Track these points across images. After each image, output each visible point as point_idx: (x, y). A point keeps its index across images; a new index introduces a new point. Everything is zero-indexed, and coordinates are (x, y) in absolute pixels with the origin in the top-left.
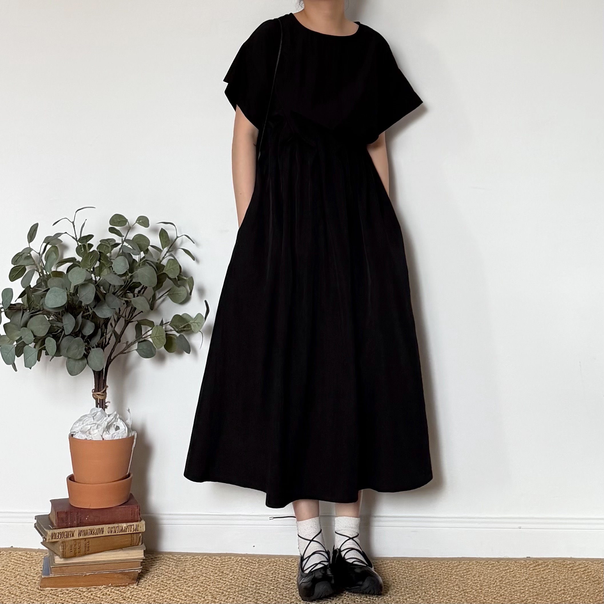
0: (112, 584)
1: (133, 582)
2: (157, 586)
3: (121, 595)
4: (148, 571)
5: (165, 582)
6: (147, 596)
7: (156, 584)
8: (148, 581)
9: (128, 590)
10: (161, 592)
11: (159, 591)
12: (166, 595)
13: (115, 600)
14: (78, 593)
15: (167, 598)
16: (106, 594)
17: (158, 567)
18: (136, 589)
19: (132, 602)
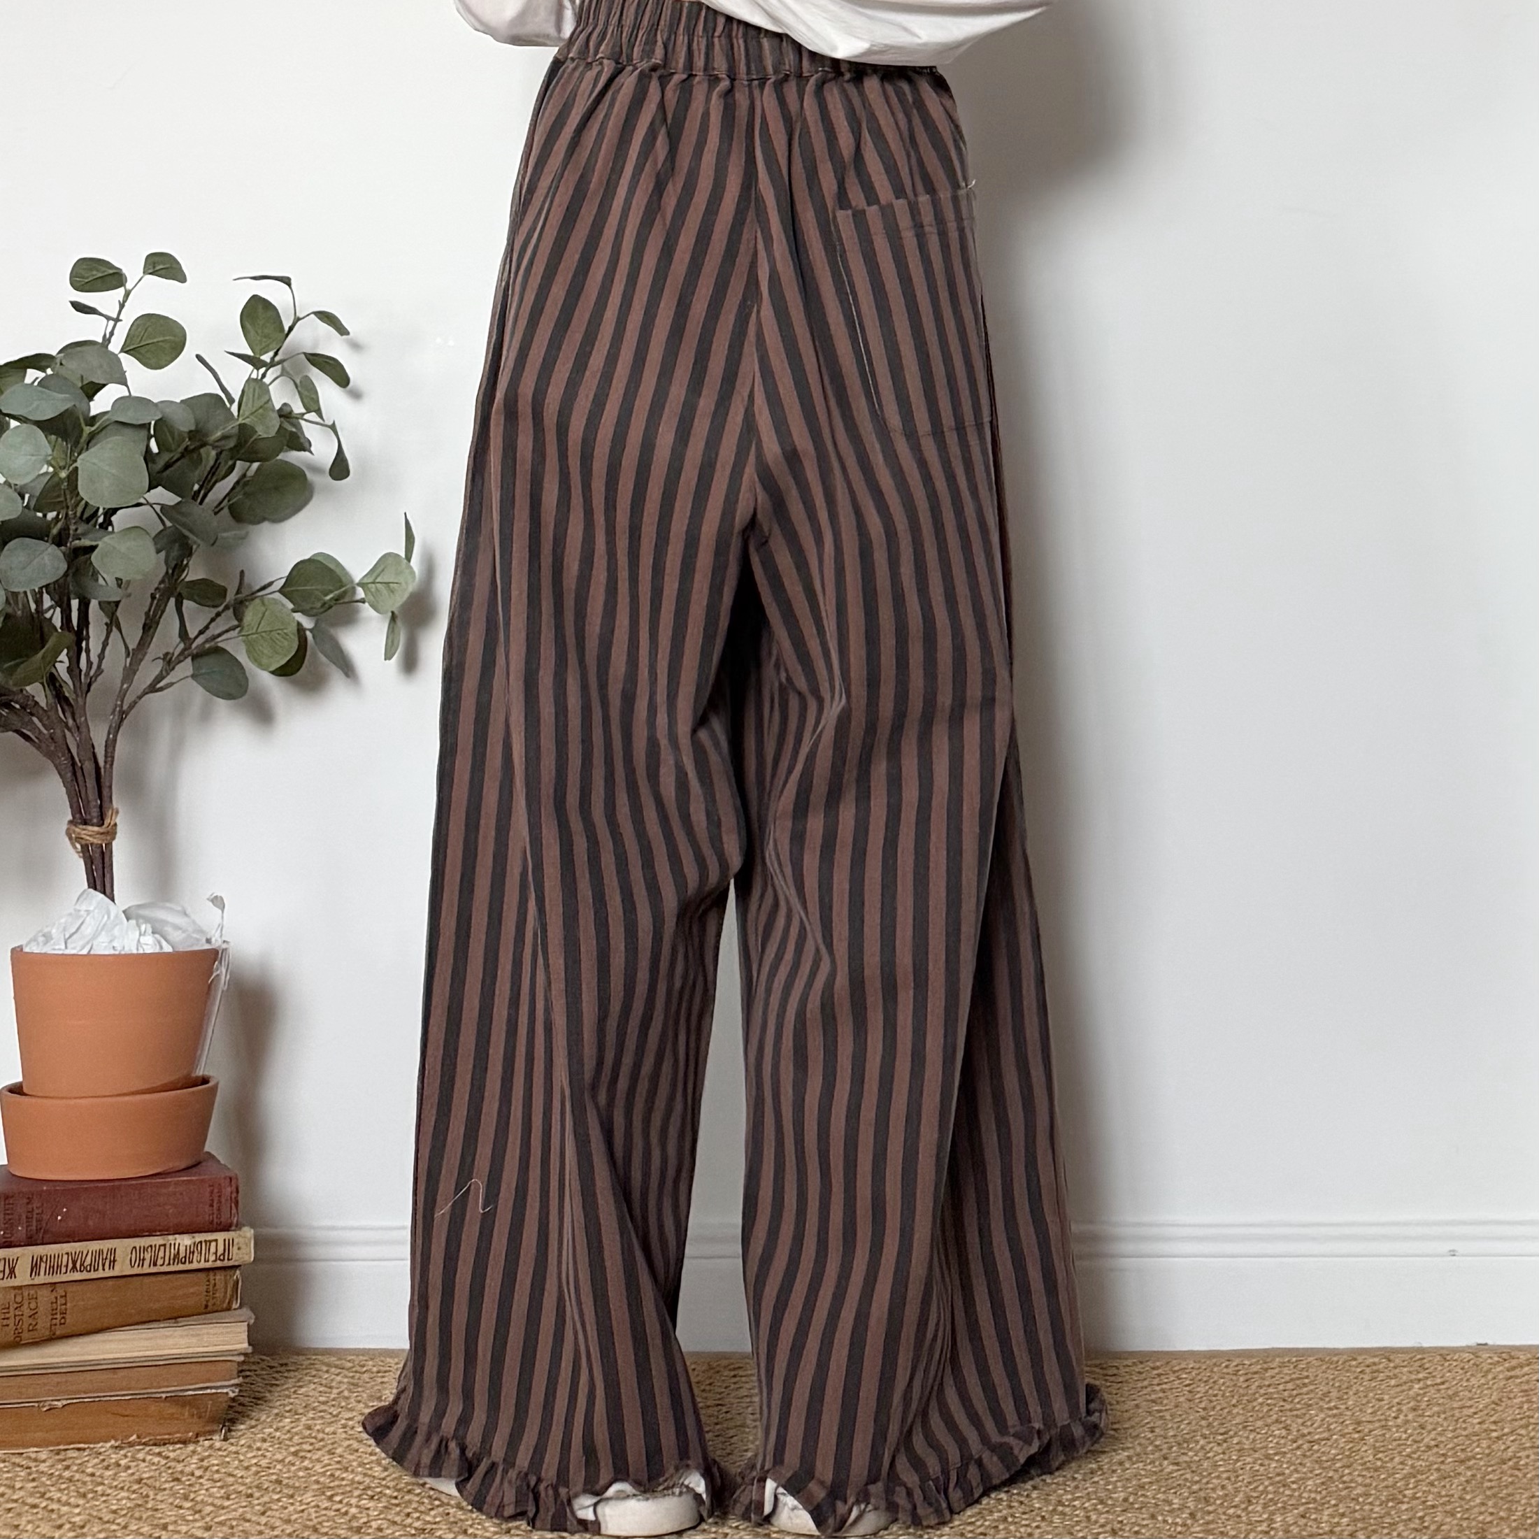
0: (138, 1437)
1: (208, 1428)
2: (290, 1439)
3: (169, 1468)
4: (259, 1399)
5: (318, 1431)
6: (254, 1469)
7: (288, 1436)
8: (259, 1427)
9: (194, 1452)
10: (304, 1458)
11: (295, 1454)
12: (318, 1468)
13: (144, 1481)
14: (19, 1465)
15: (323, 1474)
16: (119, 1465)
17: (293, 1390)
18: (219, 1449)
19: (201, 1484)
